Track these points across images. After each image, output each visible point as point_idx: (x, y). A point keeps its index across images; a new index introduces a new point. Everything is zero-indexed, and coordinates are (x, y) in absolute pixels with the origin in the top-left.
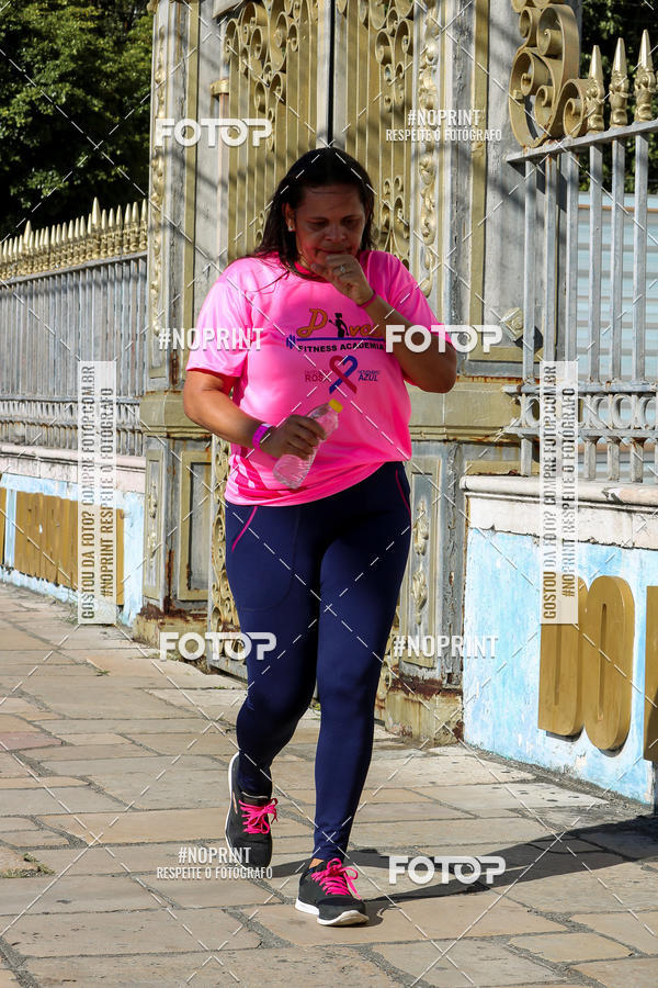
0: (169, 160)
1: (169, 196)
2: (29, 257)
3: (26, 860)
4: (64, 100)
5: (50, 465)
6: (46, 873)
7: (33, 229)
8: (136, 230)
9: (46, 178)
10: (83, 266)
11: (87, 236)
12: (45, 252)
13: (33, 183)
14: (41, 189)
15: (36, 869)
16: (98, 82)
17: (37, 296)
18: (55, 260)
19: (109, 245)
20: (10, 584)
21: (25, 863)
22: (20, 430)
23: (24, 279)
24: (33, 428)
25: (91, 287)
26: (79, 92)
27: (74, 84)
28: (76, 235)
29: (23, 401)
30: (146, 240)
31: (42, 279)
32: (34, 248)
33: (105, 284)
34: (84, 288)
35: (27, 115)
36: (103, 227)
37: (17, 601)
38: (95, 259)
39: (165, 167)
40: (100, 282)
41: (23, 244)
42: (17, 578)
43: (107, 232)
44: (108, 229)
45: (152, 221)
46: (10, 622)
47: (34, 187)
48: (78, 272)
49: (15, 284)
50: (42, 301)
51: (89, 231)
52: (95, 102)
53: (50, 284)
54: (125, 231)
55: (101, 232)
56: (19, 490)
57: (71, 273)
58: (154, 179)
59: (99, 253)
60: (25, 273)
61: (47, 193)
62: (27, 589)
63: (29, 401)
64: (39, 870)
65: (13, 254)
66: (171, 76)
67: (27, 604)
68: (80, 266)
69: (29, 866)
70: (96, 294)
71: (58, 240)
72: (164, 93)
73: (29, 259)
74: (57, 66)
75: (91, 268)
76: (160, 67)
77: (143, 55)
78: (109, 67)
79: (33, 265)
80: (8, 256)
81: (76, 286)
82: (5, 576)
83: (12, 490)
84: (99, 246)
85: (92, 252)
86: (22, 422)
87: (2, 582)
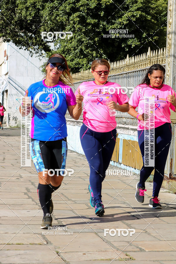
0: (173, 35)
1: (173, 46)
3: (126, 255)
4: (139, 16)
5: (133, 131)
6: (133, 259)
7: (129, 57)
8: (162, 57)
11: (146, 59)
12: (133, 64)
14: (131, 45)
15: (129, 258)
16: (150, 10)
17: (130, 77)
18: (136, 67)
19: (153, 62)
20: (121, 168)
21: (126, 256)
22: (124, 120)
23: (126, 72)
24: (128, 119)
26: (144, 14)
27: (142, 11)
28: (143, 59)
30: (165, 60)
31: (132, 72)
32: (130, 63)
35: (127, 21)
36: (152, 56)
39: (172, 37)
41: (126, 62)
43: (153, 58)
45: (167, 54)
46: (120, 180)
48: (143, 70)
49: (123, 74)
50: (132, 79)
51: (147, 57)
52: (149, 17)
53: (135, 74)
54: (158, 57)
55: (151, 58)
56: (124, 139)
57: (141, 71)
58: (168, 41)
59: (150, 64)
60: (126, 71)
61: (133, 46)
64: (131, 259)
65: (123, 64)
66: (174, 8)
68: (144, 68)
69: (127, 257)
71: (137, 60)
72: (172, 14)
73: (128, 66)
74: (137, 5)
76: (171, 5)
77: (164, 2)
78: (152, 6)
79: (129, 68)
80: (121, 65)
82: (119, 166)
83: (121, 139)
84: (150, 62)
85: (148, 64)
86: (125, 117)
87: (118, 167)
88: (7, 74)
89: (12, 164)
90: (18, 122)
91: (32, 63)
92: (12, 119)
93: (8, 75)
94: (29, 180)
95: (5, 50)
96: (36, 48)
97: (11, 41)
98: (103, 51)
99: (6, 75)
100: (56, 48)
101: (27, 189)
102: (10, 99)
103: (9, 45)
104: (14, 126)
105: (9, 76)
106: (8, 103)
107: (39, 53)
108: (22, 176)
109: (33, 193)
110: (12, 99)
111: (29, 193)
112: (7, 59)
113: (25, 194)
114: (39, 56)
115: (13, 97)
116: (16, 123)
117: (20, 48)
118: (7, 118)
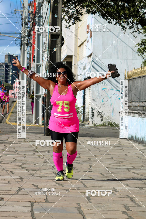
88: (90, 56)
89: (101, 174)
90: (105, 118)
91: (123, 41)
92: (97, 115)
93: (92, 56)
94: (127, 195)
95: (88, 24)
96: (130, 21)
97: (98, 12)
99: (89, 58)
101: (125, 206)
102: (95, 89)
103: (93, 19)
104: (99, 124)
105: (93, 58)
106: (92, 94)
107: (134, 28)
108: (116, 189)
109: (134, 212)
110: (97, 89)
111: (129, 212)
112: (91, 36)
113: (124, 213)
114: (133, 32)
115: (98, 86)
116: (102, 120)
117: (109, 22)
118: (90, 114)
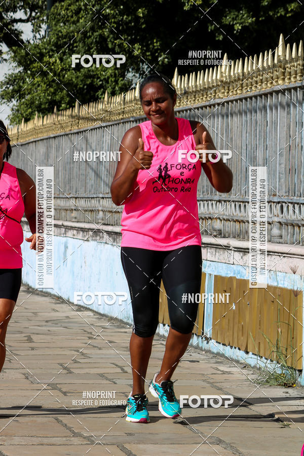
2: (226, 82)
5: (241, 254)
9: (237, 16)
10: (271, 90)
11: (274, 65)
12: (239, 79)
13: (228, 20)
14: (233, 25)
18: (247, 85)
19: (292, 73)
20: (208, 351)
22: (218, 225)
23: (223, 100)
24: (227, 223)
25: (277, 108)
28: (265, 65)
29: (220, 201)
31: (236, 101)
32: (230, 76)
33: (289, 106)
34: (271, 109)
36: (287, 58)
37: (215, 366)
38: (281, 85)
40: (285, 104)
41: (221, 72)
42: (214, 346)
43: (290, 62)
44: (292, 60)
46: (209, 383)
47: (227, 23)
48: (266, 95)
49: (214, 105)
50: (236, 119)
51: (276, 61)
53: (243, 106)
55: (286, 62)
56: (216, 274)
57: (261, 96)
59: (284, 79)
60: (222, 96)
62: (223, 355)
63: (225, 201)
65: (212, 80)
67: (222, 368)
68: (268, 90)
70: (281, 114)
71: (249, 69)
73: (226, 85)
75: (277, 92)
79: (229, 90)
80: (208, 82)
81: (265, 107)
82: (204, 345)
83: (210, 275)
84: (284, 73)
85: (278, 78)
86: (219, 218)
87: (201, 349)
98: (158, 44)
100: (38, 36)
